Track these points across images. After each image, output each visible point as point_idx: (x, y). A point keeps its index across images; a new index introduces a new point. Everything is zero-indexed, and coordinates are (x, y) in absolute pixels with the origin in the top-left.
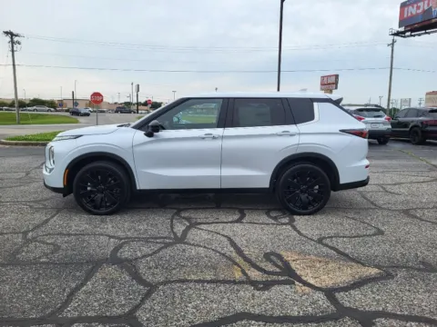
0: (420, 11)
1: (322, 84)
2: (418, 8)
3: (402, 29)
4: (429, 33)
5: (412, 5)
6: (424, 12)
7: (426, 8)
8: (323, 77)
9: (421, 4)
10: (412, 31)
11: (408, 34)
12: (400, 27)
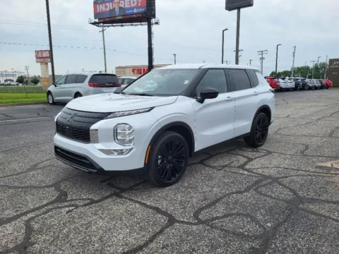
0: (107, 9)
1: (37, 58)
2: (106, 7)
3: (97, 20)
4: (114, 26)
5: (102, 3)
6: (110, 10)
7: (111, 8)
8: (37, 52)
9: (107, 4)
10: (104, 23)
11: (102, 24)
12: (95, 18)
